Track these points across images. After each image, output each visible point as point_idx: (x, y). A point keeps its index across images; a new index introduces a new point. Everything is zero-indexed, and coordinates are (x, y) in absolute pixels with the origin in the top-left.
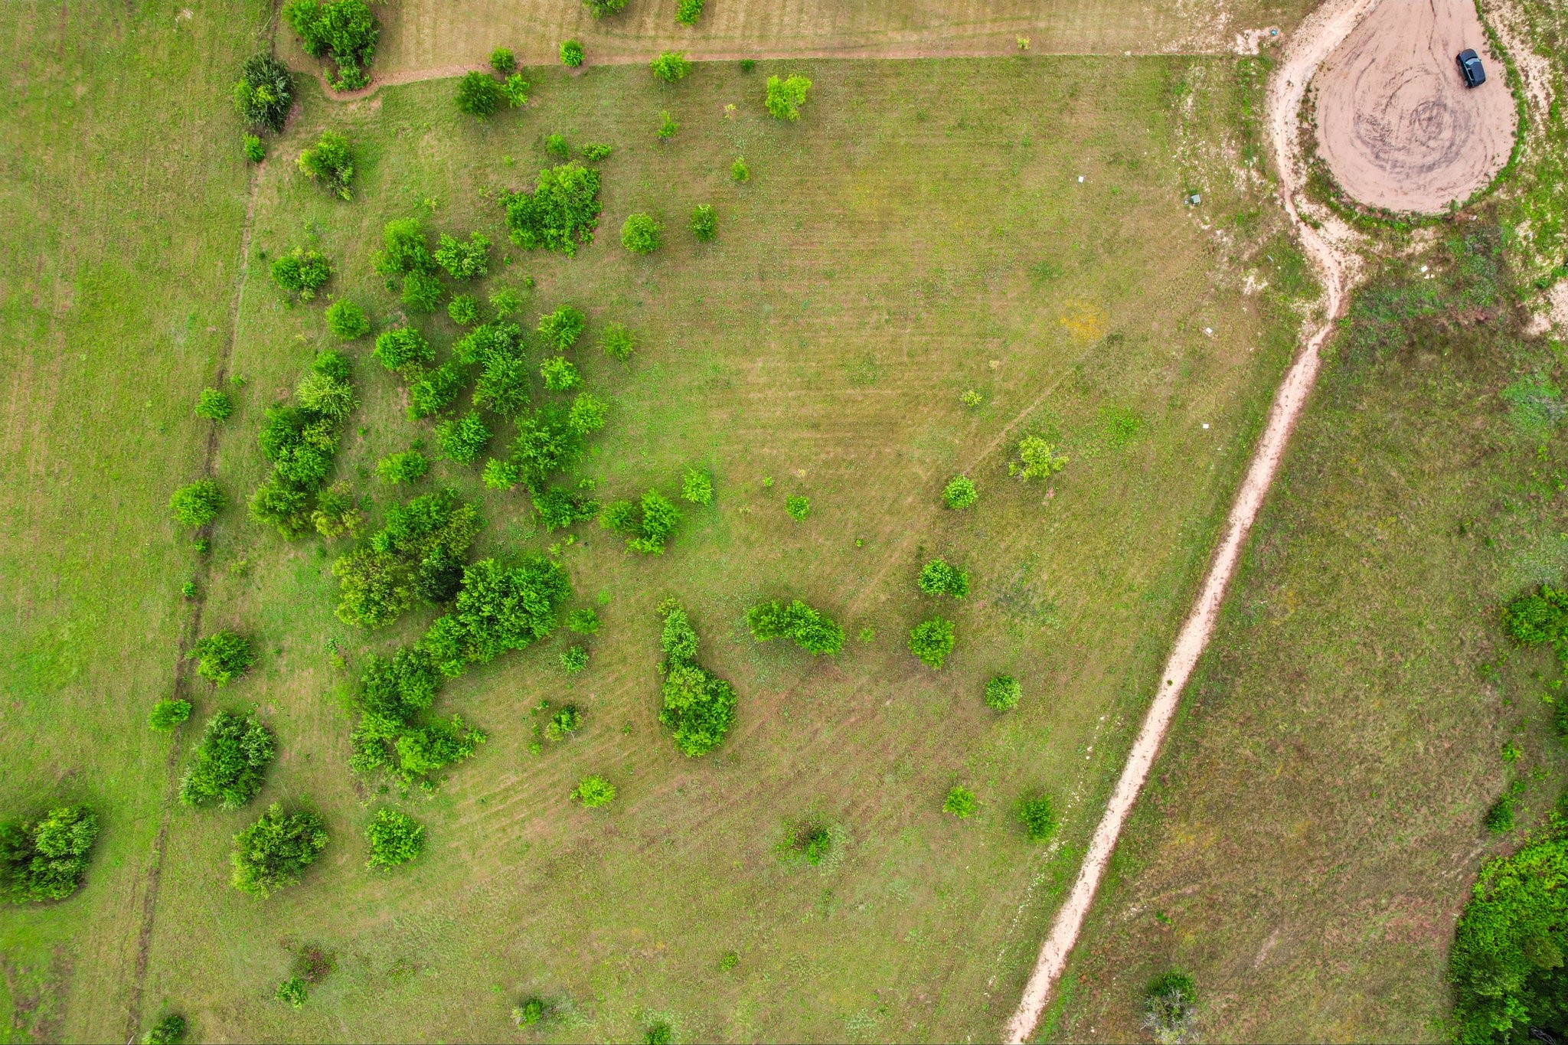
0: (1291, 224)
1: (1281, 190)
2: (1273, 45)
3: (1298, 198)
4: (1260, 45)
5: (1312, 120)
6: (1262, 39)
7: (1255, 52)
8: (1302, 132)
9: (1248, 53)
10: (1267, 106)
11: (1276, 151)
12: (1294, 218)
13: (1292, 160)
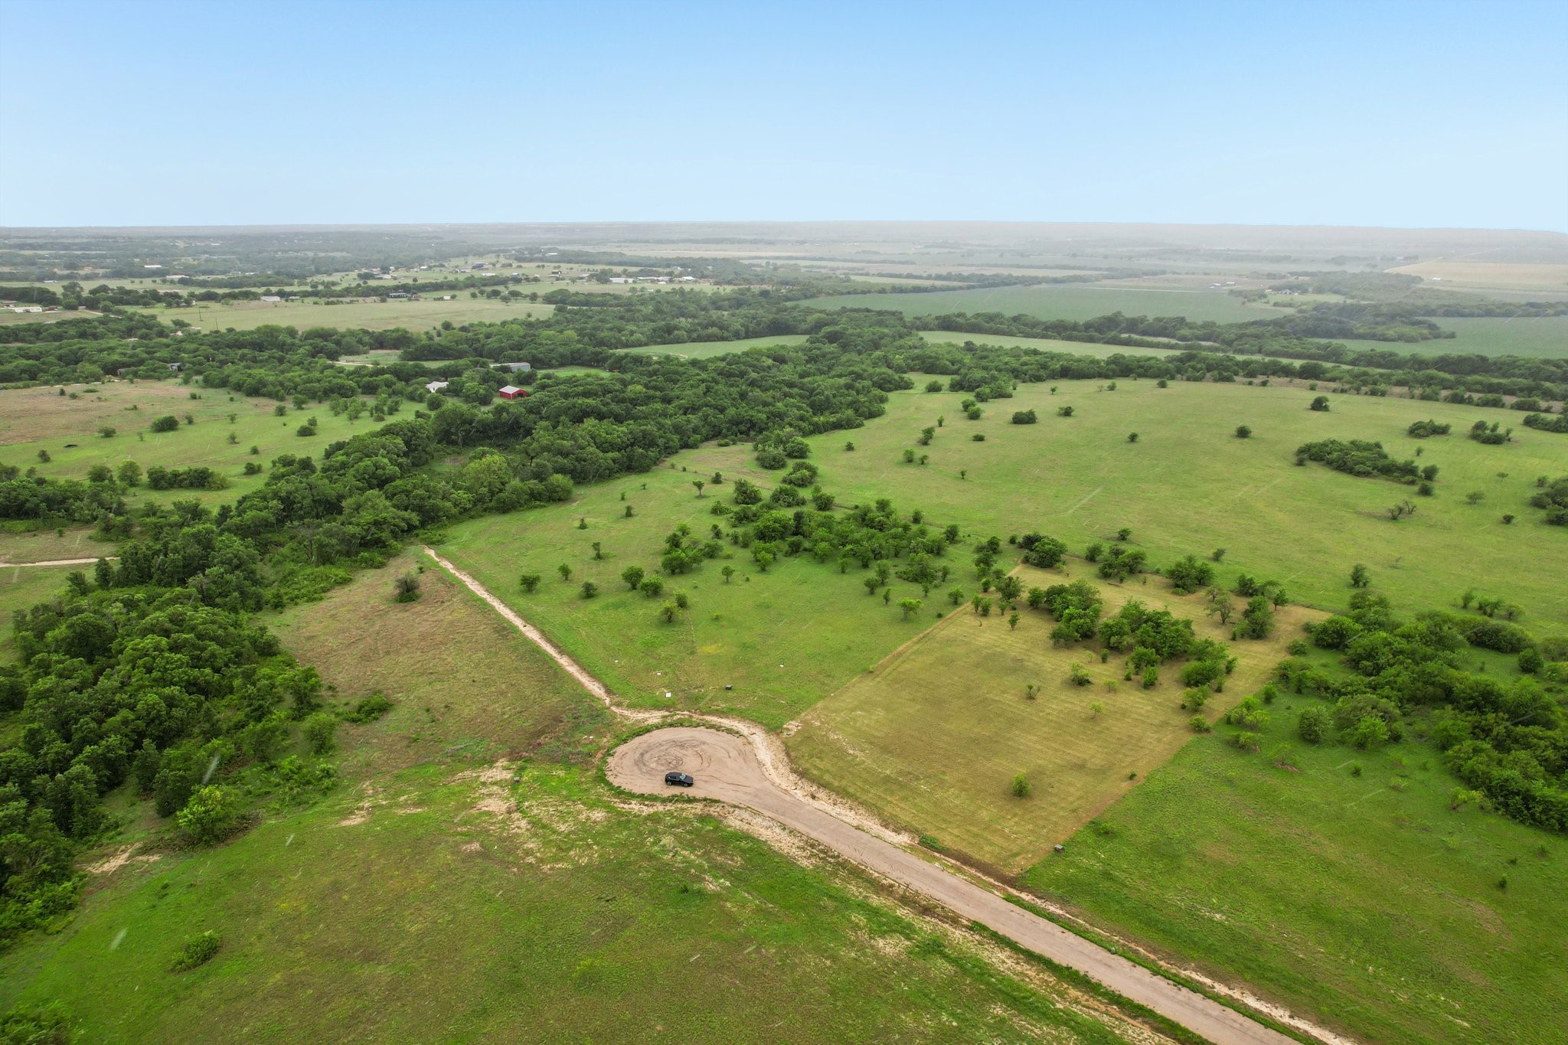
0: (678, 711)
1: (698, 713)
3: (688, 717)
4: (787, 729)
5: (723, 731)
8: (721, 727)
9: (788, 724)
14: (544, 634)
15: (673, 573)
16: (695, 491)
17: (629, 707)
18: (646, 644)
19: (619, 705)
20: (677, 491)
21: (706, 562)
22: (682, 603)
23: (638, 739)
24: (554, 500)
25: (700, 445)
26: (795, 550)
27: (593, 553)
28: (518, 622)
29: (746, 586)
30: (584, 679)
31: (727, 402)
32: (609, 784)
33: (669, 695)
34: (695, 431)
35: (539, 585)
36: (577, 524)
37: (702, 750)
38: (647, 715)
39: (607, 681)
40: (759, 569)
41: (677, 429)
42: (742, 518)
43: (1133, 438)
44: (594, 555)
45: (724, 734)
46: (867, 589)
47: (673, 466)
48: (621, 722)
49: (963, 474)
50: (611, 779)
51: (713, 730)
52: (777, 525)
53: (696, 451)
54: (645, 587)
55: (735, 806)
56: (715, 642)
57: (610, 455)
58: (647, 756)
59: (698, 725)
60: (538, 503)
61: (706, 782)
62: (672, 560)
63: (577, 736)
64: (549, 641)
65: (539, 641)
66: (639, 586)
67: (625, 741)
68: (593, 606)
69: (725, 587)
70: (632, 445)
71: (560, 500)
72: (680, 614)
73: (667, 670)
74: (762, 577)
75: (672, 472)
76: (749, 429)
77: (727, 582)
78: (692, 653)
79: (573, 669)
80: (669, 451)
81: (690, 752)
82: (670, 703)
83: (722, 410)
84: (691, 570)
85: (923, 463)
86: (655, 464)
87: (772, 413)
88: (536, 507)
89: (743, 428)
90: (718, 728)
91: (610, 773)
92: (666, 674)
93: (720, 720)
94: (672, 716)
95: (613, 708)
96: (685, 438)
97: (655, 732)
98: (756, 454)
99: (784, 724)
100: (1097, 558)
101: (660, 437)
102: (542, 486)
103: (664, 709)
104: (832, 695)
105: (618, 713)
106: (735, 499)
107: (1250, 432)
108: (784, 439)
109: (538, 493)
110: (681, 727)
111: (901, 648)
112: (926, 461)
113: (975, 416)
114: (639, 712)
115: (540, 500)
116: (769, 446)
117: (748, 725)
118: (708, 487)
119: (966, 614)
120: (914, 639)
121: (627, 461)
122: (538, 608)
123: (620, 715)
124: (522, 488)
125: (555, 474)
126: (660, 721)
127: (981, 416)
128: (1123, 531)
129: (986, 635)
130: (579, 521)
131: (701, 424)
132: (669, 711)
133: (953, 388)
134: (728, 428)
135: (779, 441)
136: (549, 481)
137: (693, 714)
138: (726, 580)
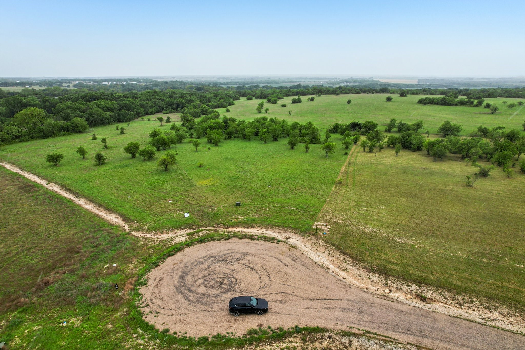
0: (199, 227)
1: (222, 227)
2: (316, 233)
3: (212, 231)
4: (318, 229)
5: (258, 239)
6: (322, 230)
7: (314, 227)
9: (315, 225)
10: (277, 228)
11: (248, 228)
12: (201, 229)
13: (237, 232)
14: (63, 187)
15: (158, 149)
17: (149, 230)
18: (151, 184)
19: (138, 229)
20: (148, 126)
21: (178, 145)
23: (170, 261)
24: (77, 132)
25: (155, 113)
26: (230, 137)
28: (43, 183)
29: (210, 151)
30: (102, 213)
32: (148, 328)
33: (187, 215)
34: (151, 107)
37: (250, 262)
38: (171, 235)
39: (124, 212)
40: (214, 144)
41: (142, 106)
42: (190, 129)
43: (349, 102)
44: (103, 147)
45: (260, 242)
47: (143, 119)
48: (146, 245)
49: (290, 113)
50: (150, 319)
51: (247, 240)
52: (216, 125)
53: (152, 115)
54: (143, 153)
55: (348, 334)
56: (207, 179)
57: (108, 113)
58: (189, 279)
59: (229, 238)
60: (66, 132)
61: (281, 302)
62: (158, 140)
63: (97, 265)
64: (68, 191)
65: (60, 191)
66: (137, 154)
67: (156, 265)
68: (105, 168)
69: (196, 153)
71: (80, 132)
73: (177, 198)
74: (218, 148)
75: (143, 121)
76: (177, 107)
77: (196, 151)
78: (192, 186)
79: (90, 207)
80: (138, 115)
81: (237, 266)
82: (190, 221)
83: (163, 100)
84: (170, 148)
85: (266, 112)
87: (187, 100)
88: (65, 135)
89: (174, 107)
90: (252, 237)
91: (147, 310)
92: (176, 200)
93: (246, 230)
94: (198, 232)
95: (134, 233)
97: (187, 250)
99: (312, 226)
100: (393, 130)
101: (134, 108)
102: (68, 123)
103: (188, 228)
104: (328, 199)
105: (140, 236)
106: (182, 124)
107: (392, 99)
108: (197, 106)
109: (66, 128)
110: (211, 241)
111: (343, 169)
112: (268, 111)
113: (275, 102)
114: (162, 233)
115: (68, 131)
116: (191, 109)
117: (277, 231)
118: (164, 123)
119: (358, 152)
120: (345, 165)
121: (118, 117)
122: (61, 174)
123: (143, 238)
124: (55, 124)
125: (76, 118)
126: (187, 239)
127: (277, 102)
128: (392, 120)
129: (386, 160)
130: (92, 137)
131: (154, 105)
132: (193, 229)
133: (258, 98)
134: (166, 108)
135: (195, 107)
136: (72, 121)
137: (218, 229)
138: (196, 149)
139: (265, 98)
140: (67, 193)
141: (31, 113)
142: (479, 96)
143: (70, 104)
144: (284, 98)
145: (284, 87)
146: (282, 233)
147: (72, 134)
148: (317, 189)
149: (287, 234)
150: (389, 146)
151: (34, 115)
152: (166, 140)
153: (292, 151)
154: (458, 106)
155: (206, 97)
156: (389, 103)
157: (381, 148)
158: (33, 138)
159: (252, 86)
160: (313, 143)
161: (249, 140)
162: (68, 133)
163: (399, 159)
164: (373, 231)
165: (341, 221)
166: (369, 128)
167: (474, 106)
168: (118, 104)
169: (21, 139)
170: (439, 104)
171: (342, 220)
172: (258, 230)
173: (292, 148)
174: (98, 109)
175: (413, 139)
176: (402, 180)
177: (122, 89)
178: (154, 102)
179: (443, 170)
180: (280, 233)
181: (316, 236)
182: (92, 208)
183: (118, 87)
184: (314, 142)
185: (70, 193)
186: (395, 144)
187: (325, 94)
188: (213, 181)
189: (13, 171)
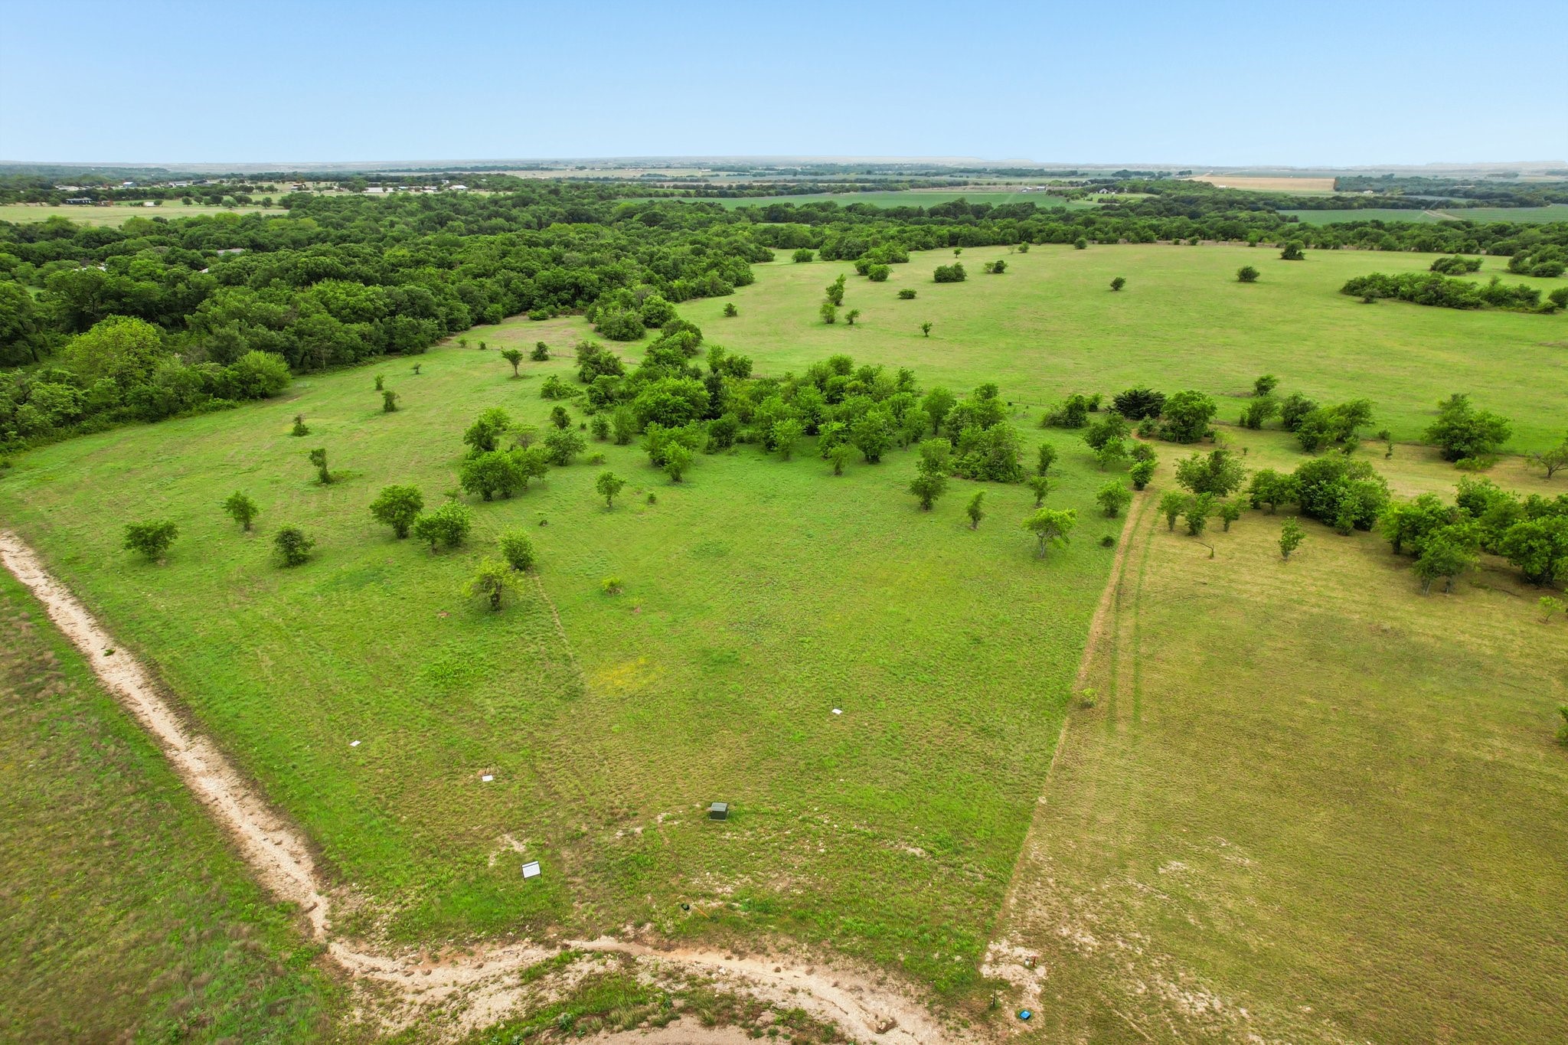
0: (571, 936)
1: (651, 940)
2: (994, 1007)
3: (613, 965)
4: (1002, 984)
5: (773, 1034)
6: (1017, 992)
7: (986, 971)
8: (756, 1009)
9: (989, 957)
10: (850, 962)
11: (742, 955)
12: (576, 944)
13: (703, 976)
14: (155, 675)
15: (488, 497)
16: (508, 368)
17: (394, 939)
18: (438, 677)
19: (357, 929)
20: (476, 374)
21: (552, 475)
22: (521, 561)
24: (254, 397)
25: (503, 321)
26: (723, 440)
27: (314, 472)
28: (92, 641)
29: (651, 512)
30: (250, 823)
31: (536, 265)
33: (531, 868)
34: (493, 300)
35: (177, 543)
36: (290, 428)
38: (464, 974)
39: (323, 826)
40: (668, 477)
41: (465, 296)
42: (603, 400)
43: (1117, 285)
44: (316, 478)
46: (917, 499)
47: (463, 343)
49: (926, 329)
51: (732, 1034)
52: (681, 399)
53: (496, 327)
54: (428, 530)
56: (628, 656)
57: (356, 327)
59: (667, 1016)
60: (220, 401)
62: (484, 468)
64: (166, 693)
65: (137, 695)
66: (412, 528)
68: (303, 583)
69: (608, 518)
70: (393, 314)
71: (265, 396)
72: (519, 586)
73: (512, 760)
74: (677, 493)
75: (462, 352)
76: (574, 298)
77: (610, 508)
78: (574, 694)
79: (219, 788)
80: (453, 326)
82: (543, 902)
83: (530, 274)
84: (526, 490)
85: (851, 323)
86: (433, 342)
87: (606, 274)
88: (217, 408)
89: (565, 295)
90: (751, 1019)
92: (509, 774)
93: (736, 966)
95: (341, 951)
96: (479, 309)
98: (593, 326)
99: (980, 963)
100: (1265, 422)
101: (439, 305)
102: (229, 372)
103: (528, 935)
104: (1042, 800)
105: (357, 974)
106: (580, 375)
107: (1257, 275)
108: (634, 300)
109: (221, 384)
110: (603, 1033)
111: (1096, 627)
112: (855, 320)
113: (880, 277)
114: (436, 960)
115: (225, 397)
116: (615, 309)
117: (848, 982)
118: (526, 366)
119: (1151, 534)
120: (1105, 601)
121: (386, 337)
122: (162, 605)
123: (367, 985)
124: (186, 376)
125: (252, 353)
126: (519, 1007)
127: (889, 277)
128: (1263, 380)
129: (1248, 578)
130: (293, 425)
131: (501, 291)
132: (550, 945)
133: (827, 256)
134: (542, 297)
135: (627, 304)
136: (241, 364)
137: (633, 949)
138: (609, 502)
139: (852, 256)
140: (160, 705)
141: (118, 338)
142: (1553, 266)
143: (239, 301)
144: (912, 255)
145: (913, 209)
146: (866, 994)
147: (238, 404)
148: (1003, 739)
149: (882, 1004)
150: (1256, 506)
151: (126, 344)
152: (512, 466)
153: (926, 518)
154: (1482, 309)
155: (665, 257)
156: (1247, 289)
157: (1229, 517)
158: (121, 419)
159: (816, 205)
160: (998, 481)
161: (786, 455)
162: (227, 402)
163: (1291, 577)
164: (1210, 1010)
165: (1089, 939)
166: (1186, 418)
167: (1540, 312)
168: (389, 296)
169: (85, 424)
170: (1418, 299)
171: (1092, 928)
172: (778, 970)
173: (927, 506)
174: (325, 315)
175: (1342, 489)
176: (1312, 695)
177: (420, 216)
178: (505, 280)
179: (1460, 644)
180: (857, 994)
181: (990, 1026)
182: (221, 795)
183: (409, 207)
184: (1002, 478)
185: (169, 706)
186: (1279, 502)
187: (1039, 244)
188: (648, 668)
189: (22, 577)
